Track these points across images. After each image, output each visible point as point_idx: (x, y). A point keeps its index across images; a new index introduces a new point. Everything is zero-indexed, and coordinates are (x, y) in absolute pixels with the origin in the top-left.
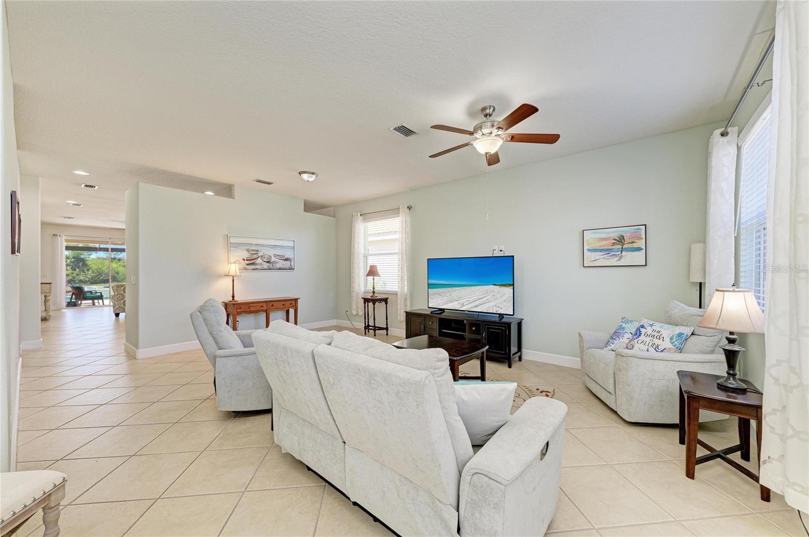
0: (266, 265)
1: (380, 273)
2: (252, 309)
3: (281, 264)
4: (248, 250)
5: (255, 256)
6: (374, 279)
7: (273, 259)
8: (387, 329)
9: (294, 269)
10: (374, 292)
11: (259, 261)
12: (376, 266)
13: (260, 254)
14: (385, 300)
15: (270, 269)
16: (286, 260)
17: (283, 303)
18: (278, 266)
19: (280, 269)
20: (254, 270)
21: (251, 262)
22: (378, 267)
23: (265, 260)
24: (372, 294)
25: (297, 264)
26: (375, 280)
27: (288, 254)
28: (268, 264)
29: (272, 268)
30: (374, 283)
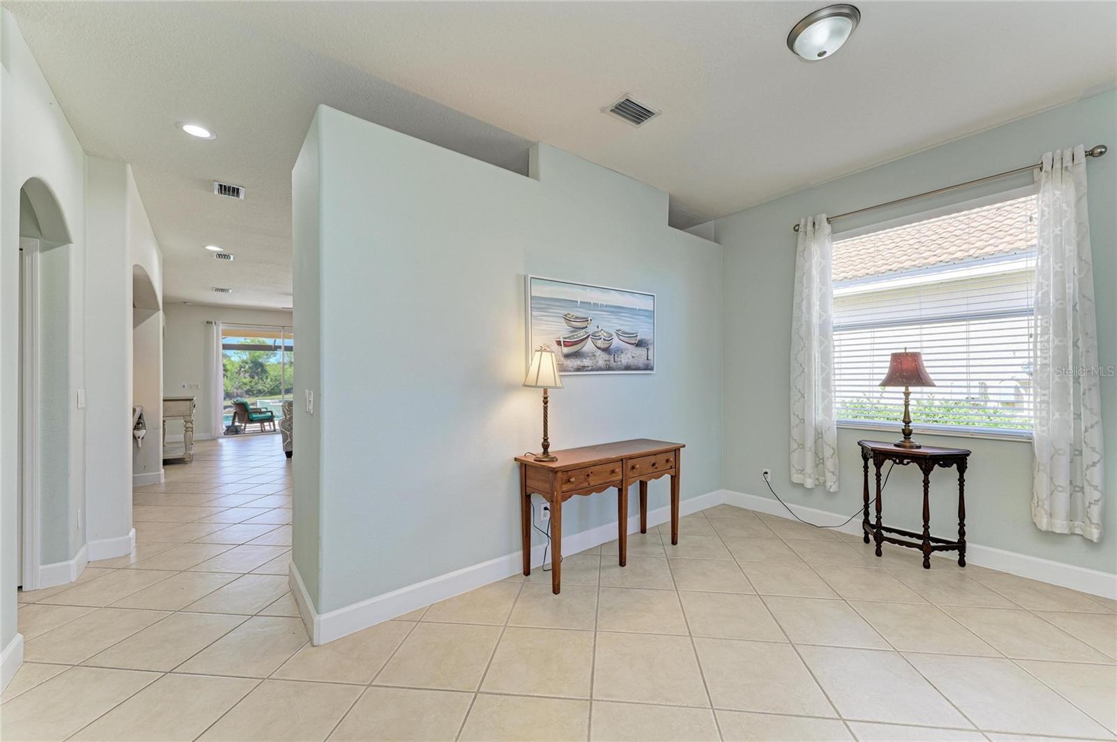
0: (602, 359)
1: (932, 377)
2: (593, 481)
3: (631, 355)
4: (567, 319)
5: (582, 334)
6: (907, 394)
7: (616, 342)
8: (960, 546)
9: (652, 369)
10: (907, 433)
11: (588, 346)
12: (919, 353)
13: (591, 329)
14: (959, 461)
15: (609, 368)
16: (640, 344)
17: (652, 459)
18: (625, 359)
19: (628, 368)
20: (578, 370)
21: (572, 350)
22: (924, 357)
23: (600, 343)
24: (901, 438)
25: (657, 355)
26: (911, 396)
27: (643, 332)
28: (606, 356)
29: (614, 364)
30: (907, 405)
